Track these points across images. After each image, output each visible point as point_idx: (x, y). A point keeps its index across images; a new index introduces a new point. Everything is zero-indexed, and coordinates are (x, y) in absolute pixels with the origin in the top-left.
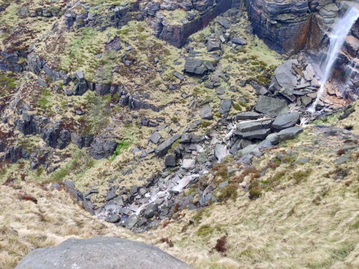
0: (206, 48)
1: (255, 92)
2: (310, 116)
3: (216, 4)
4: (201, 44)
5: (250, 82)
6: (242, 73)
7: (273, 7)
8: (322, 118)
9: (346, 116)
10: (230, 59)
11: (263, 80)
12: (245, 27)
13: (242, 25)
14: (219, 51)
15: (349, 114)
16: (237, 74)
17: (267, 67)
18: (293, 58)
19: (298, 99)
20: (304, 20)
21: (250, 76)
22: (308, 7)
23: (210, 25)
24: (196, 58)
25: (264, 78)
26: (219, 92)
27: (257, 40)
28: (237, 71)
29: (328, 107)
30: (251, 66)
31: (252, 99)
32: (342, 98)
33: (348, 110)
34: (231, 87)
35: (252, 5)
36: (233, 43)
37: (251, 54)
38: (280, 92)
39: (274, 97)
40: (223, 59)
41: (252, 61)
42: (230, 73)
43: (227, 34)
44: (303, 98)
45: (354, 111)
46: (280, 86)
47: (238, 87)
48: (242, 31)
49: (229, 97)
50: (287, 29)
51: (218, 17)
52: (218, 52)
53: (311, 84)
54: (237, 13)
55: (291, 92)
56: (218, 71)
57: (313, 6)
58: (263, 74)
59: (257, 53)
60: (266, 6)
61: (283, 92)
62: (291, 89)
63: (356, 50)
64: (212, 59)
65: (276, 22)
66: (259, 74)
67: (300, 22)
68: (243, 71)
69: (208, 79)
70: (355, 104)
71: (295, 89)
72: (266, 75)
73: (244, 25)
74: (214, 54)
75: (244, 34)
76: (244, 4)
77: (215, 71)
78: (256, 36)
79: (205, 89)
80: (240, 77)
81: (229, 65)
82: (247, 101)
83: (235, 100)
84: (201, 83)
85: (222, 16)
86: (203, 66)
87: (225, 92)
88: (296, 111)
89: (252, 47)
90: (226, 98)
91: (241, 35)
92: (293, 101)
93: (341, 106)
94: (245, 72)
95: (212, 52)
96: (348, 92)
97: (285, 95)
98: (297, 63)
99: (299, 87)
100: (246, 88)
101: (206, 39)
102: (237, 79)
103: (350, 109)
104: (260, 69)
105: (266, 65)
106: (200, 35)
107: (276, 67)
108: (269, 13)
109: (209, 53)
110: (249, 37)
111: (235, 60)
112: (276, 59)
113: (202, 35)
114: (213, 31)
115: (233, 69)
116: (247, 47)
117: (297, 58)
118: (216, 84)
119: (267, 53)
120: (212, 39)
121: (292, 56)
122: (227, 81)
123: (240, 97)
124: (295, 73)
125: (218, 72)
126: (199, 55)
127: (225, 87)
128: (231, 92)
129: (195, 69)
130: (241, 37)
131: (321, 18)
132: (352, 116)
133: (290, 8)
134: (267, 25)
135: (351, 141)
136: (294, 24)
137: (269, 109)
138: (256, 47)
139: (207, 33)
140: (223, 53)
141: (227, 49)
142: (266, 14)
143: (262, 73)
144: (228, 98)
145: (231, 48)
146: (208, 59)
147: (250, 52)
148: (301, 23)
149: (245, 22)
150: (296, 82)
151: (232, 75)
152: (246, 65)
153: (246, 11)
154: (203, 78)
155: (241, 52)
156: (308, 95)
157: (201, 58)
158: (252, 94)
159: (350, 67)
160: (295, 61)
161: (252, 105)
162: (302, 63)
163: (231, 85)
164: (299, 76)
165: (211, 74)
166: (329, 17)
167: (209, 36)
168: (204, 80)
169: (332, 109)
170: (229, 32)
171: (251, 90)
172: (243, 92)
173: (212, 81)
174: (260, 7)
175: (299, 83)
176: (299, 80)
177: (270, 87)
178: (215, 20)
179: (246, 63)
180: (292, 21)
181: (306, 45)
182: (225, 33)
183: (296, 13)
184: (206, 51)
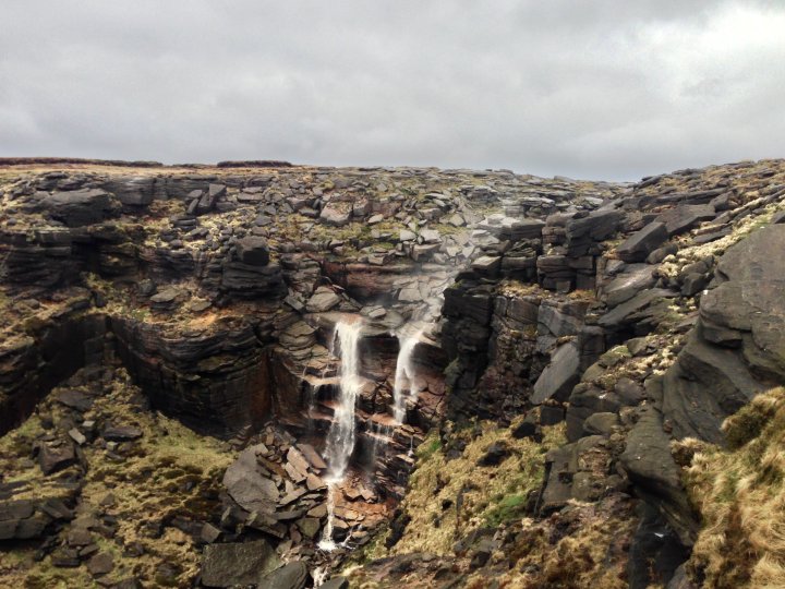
0: (37, 468)
1: (190, 541)
2: (329, 561)
3: (43, 363)
4: (22, 461)
5: (174, 522)
6: (148, 504)
7: (181, 348)
8: (354, 556)
9: (398, 535)
10: (108, 479)
11: (202, 509)
12: (127, 399)
13: (120, 397)
14: (76, 466)
15: (403, 529)
16: (135, 511)
17: (205, 475)
18: (254, 444)
19: (291, 529)
20: (253, 363)
21: (169, 508)
22: (255, 337)
23: (38, 412)
24: (15, 498)
25: (205, 503)
26: (99, 570)
27: (164, 422)
28: (133, 504)
29: (356, 528)
30: (167, 482)
31: (188, 560)
32: (375, 501)
33: (398, 520)
34: (127, 548)
35: (135, 352)
36: (109, 439)
37: (159, 455)
38: (249, 524)
39: (240, 540)
40: (90, 485)
41: (166, 470)
42: (116, 512)
43: (88, 424)
44: (300, 523)
45: (409, 519)
46: (243, 510)
47: (146, 540)
48: (124, 409)
49: (129, 575)
50: (224, 386)
51: (54, 391)
52: (73, 470)
53: (306, 487)
54: (101, 374)
55: (272, 517)
56: (84, 516)
57: (264, 333)
58: (199, 494)
59: (173, 449)
60: (168, 349)
61: (256, 521)
62: (271, 511)
63: (370, 398)
64: (61, 492)
65: (197, 377)
66: (189, 497)
67: (246, 367)
68: (148, 500)
69: (60, 543)
70: (406, 505)
71: (279, 510)
72: (206, 494)
73: (124, 395)
74: (64, 477)
75: (131, 416)
76: (113, 352)
77: (75, 518)
78: (160, 414)
79: (58, 572)
80: (146, 516)
81: (110, 495)
82: (178, 570)
83: (145, 578)
84: (42, 559)
85: (67, 386)
86: (38, 514)
87: (113, 565)
88: (297, 558)
89: (157, 439)
90: (120, 579)
91: (124, 419)
92: (282, 536)
93: (380, 518)
94: (156, 500)
95: (57, 475)
96: (382, 485)
97: (262, 529)
98: (265, 451)
99: (285, 501)
100: (167, 538)
101: (35, 445)
102: (138, 522)
103: (401, 518)
104: (189, 485)
105: (200, 472)
106: (15, 439)
107: (224, 471)
108: (178, 362)
109: (49, 478)
110: (144, 421)
111: (122, 478)
112: (218, 453)
113: (21, 440)
114: (48, 424)
115: (122, 501)
116: (145, 443)
117: (264, 441)
118: (84, 552)
119: (194, 444)
120: (51, 443)
121: (252, 439)
122: (111, 536)
123: (157, 565)
124: (268, 474)
125: (83, 519)
126: (23, 488)
127: (111, 552)
128: (131, 560)
129: (18, 528)
130: (124, 424)
131: (287, 352)
132: (411, 531)
133: (220, 344)
134: (179, 387)
135: (445, 571)
136: (237, 373)
137: (235, 572)
138: (166, 438)
139: (34, 432)
140: (87, 468)
141: (97, 459)
142: (172, 365)
143: (196, 491)
144: (125, 576)
145: (105, 452)
146: (50, 494)
147: (155, 451)
148: (250, 368)
149: (125, 389)
150: (277, 492)
151: (124, 516)
152: (153, 484)
153: (121, 366)
154: (45, 545)
155: (131, 456)
156: (309, 513)
157: (28, 496)
158: (184, 549)
159: (371, 434)
160: (261, 448)
161: (190, 576)
162: (276, 449)
163: (126, 542)
164: (279, 478)
165: (66, 529)
166: (300, 347)
167: (41, 437)
168: (48, 551)
169: (364, 529)
170: (91, 419)
171: (180, 540)
172: (159, 549)
173: (73, 547)
174: (155, 353)
175: (282, 493)
176: (282, 487)
177: (223, 518)
178: (50, 398)
179: (151, 480)
180: (231, 369)
181: (273, 410)
182: (83, 421)
183: (233, 351)
184: (41, 475)
